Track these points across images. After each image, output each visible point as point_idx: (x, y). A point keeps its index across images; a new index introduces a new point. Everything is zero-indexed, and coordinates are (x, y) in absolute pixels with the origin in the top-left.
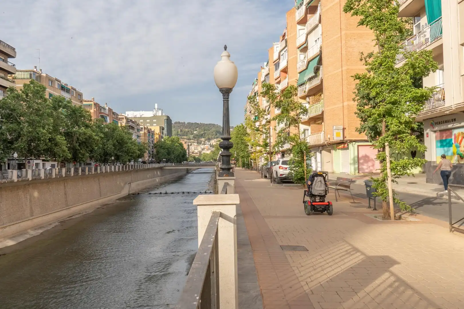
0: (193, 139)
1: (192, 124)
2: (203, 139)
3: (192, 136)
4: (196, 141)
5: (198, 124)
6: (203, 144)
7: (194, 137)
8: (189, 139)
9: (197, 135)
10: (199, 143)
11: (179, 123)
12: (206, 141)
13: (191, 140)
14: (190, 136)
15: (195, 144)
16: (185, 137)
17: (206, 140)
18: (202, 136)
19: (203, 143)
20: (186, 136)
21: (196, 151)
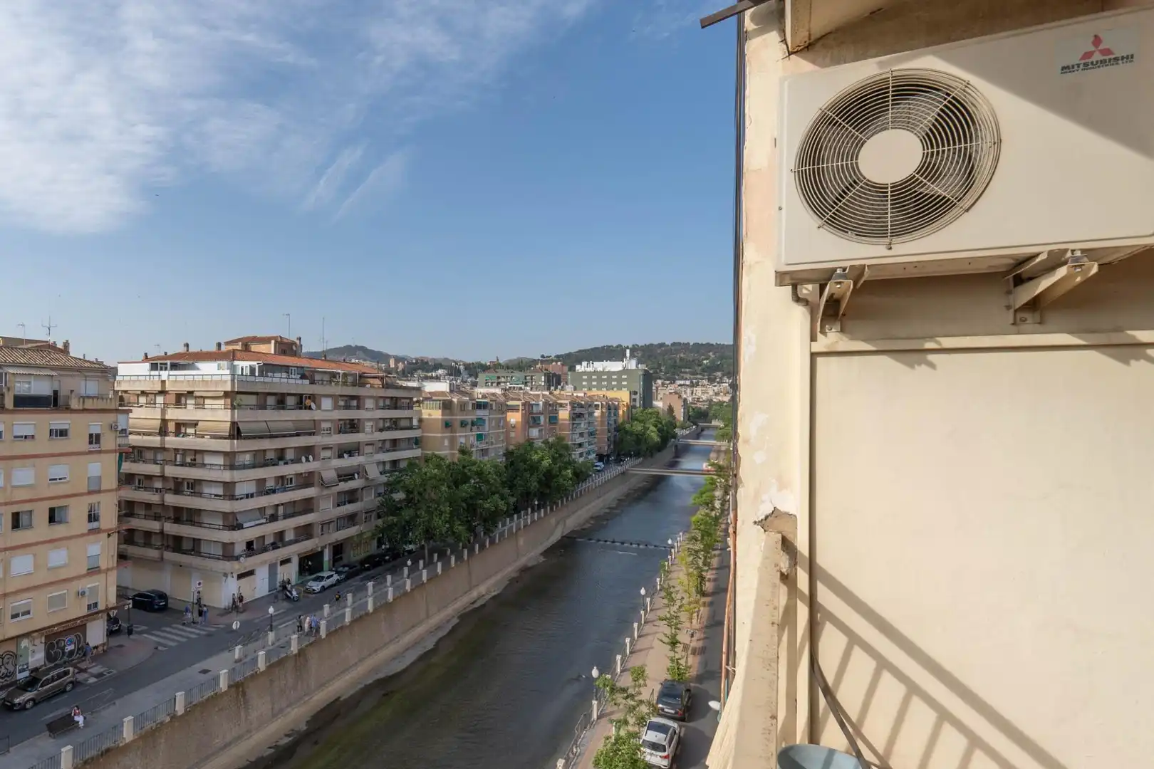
0: (700, 374)
1: (702, 344)
2: (719, 374)
3: (700, 368)
4: (707, 377)
5: (712, 345)
6: (718, 383)
7: (703, 370)
8: (694, 373)
9: (708, 367)
10: (712, 380)
11: (680, 344)
12: (725, 378)
13: (697, 374)
14: (696, 368)
15: (705, 382)
16: (687, 370)
17: (723, 375)
18: (718, 368)
19: (718, 380)
20: (689, 368)
21: (704, 397)
